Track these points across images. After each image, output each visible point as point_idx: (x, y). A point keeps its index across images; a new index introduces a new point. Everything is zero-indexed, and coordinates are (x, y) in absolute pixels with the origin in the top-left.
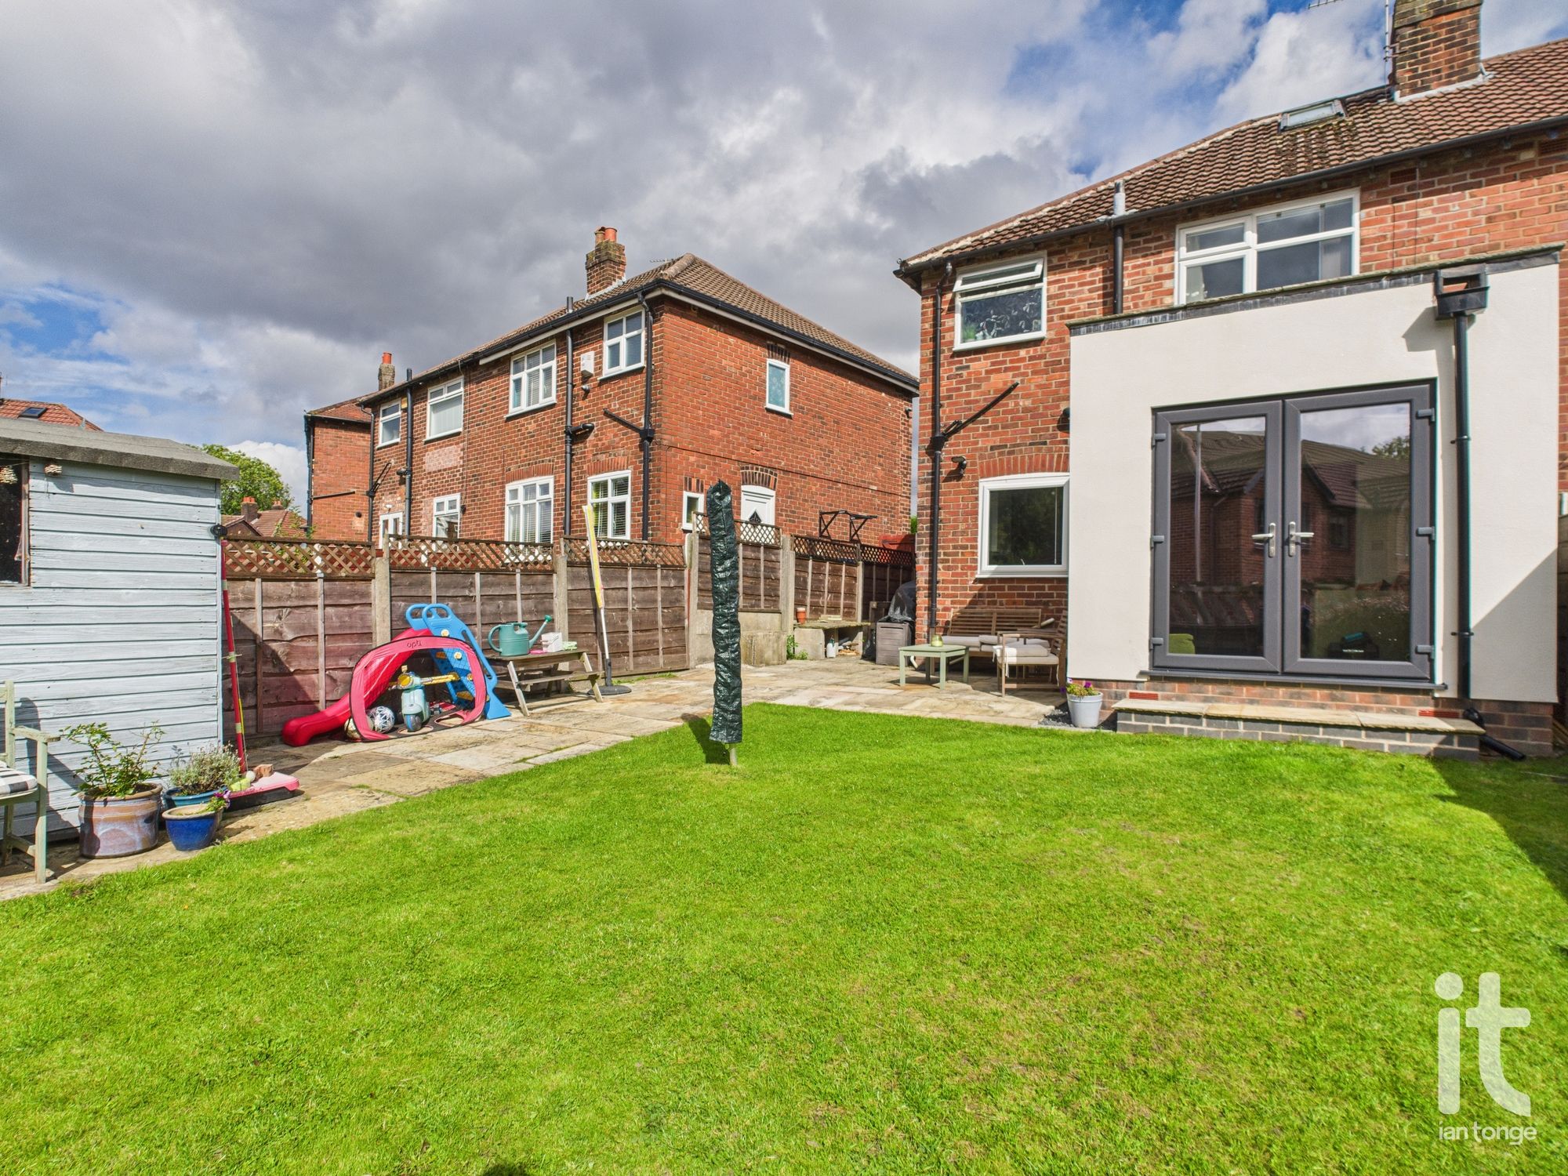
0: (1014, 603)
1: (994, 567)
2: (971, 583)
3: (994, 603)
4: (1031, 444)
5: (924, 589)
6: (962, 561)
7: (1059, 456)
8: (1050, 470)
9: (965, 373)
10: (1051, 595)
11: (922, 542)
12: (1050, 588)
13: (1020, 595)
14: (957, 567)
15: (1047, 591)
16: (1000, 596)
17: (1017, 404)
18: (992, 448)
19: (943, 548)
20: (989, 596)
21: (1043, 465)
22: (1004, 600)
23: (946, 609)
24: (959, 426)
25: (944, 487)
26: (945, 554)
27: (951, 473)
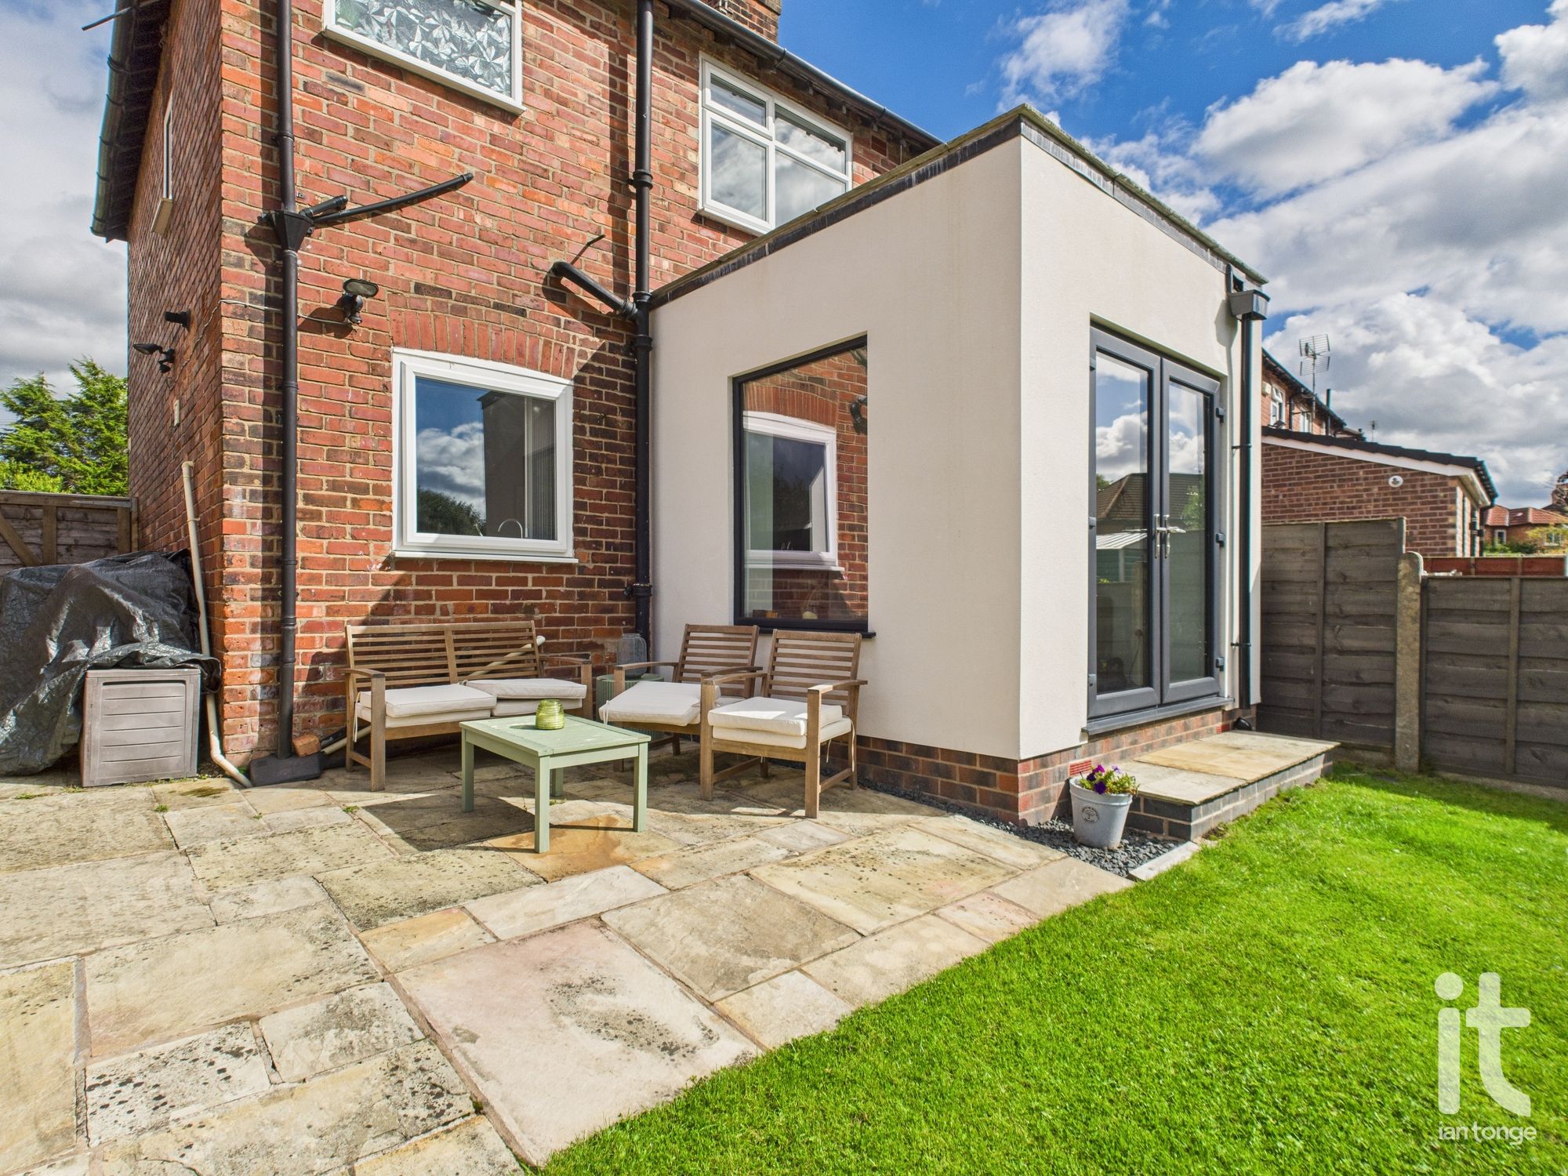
0: (471, 609)
1: (430, 538)
2: (375, 569)
3: (431, 610)
4: (497, 306)
5: (250, 579)
6: (350, 519)
7: (547, 344)
8: (533, 365)
9: (352, 97)
10: (537, 595)
11: (242, 464)
12: (536, 582)
13: (482, 595)
14: (342, 533)
15: (530, 587)
16: (441, 596)
17: (470, 220)
18: (419, 288)
19: (305, 484)
20: (418, 595)
21: (521, 354)
22: (450, 604)
23: (312, 627)
24: (333, 214)
25: (304, 343)
26: (308, 499)
27: (319, 312)
